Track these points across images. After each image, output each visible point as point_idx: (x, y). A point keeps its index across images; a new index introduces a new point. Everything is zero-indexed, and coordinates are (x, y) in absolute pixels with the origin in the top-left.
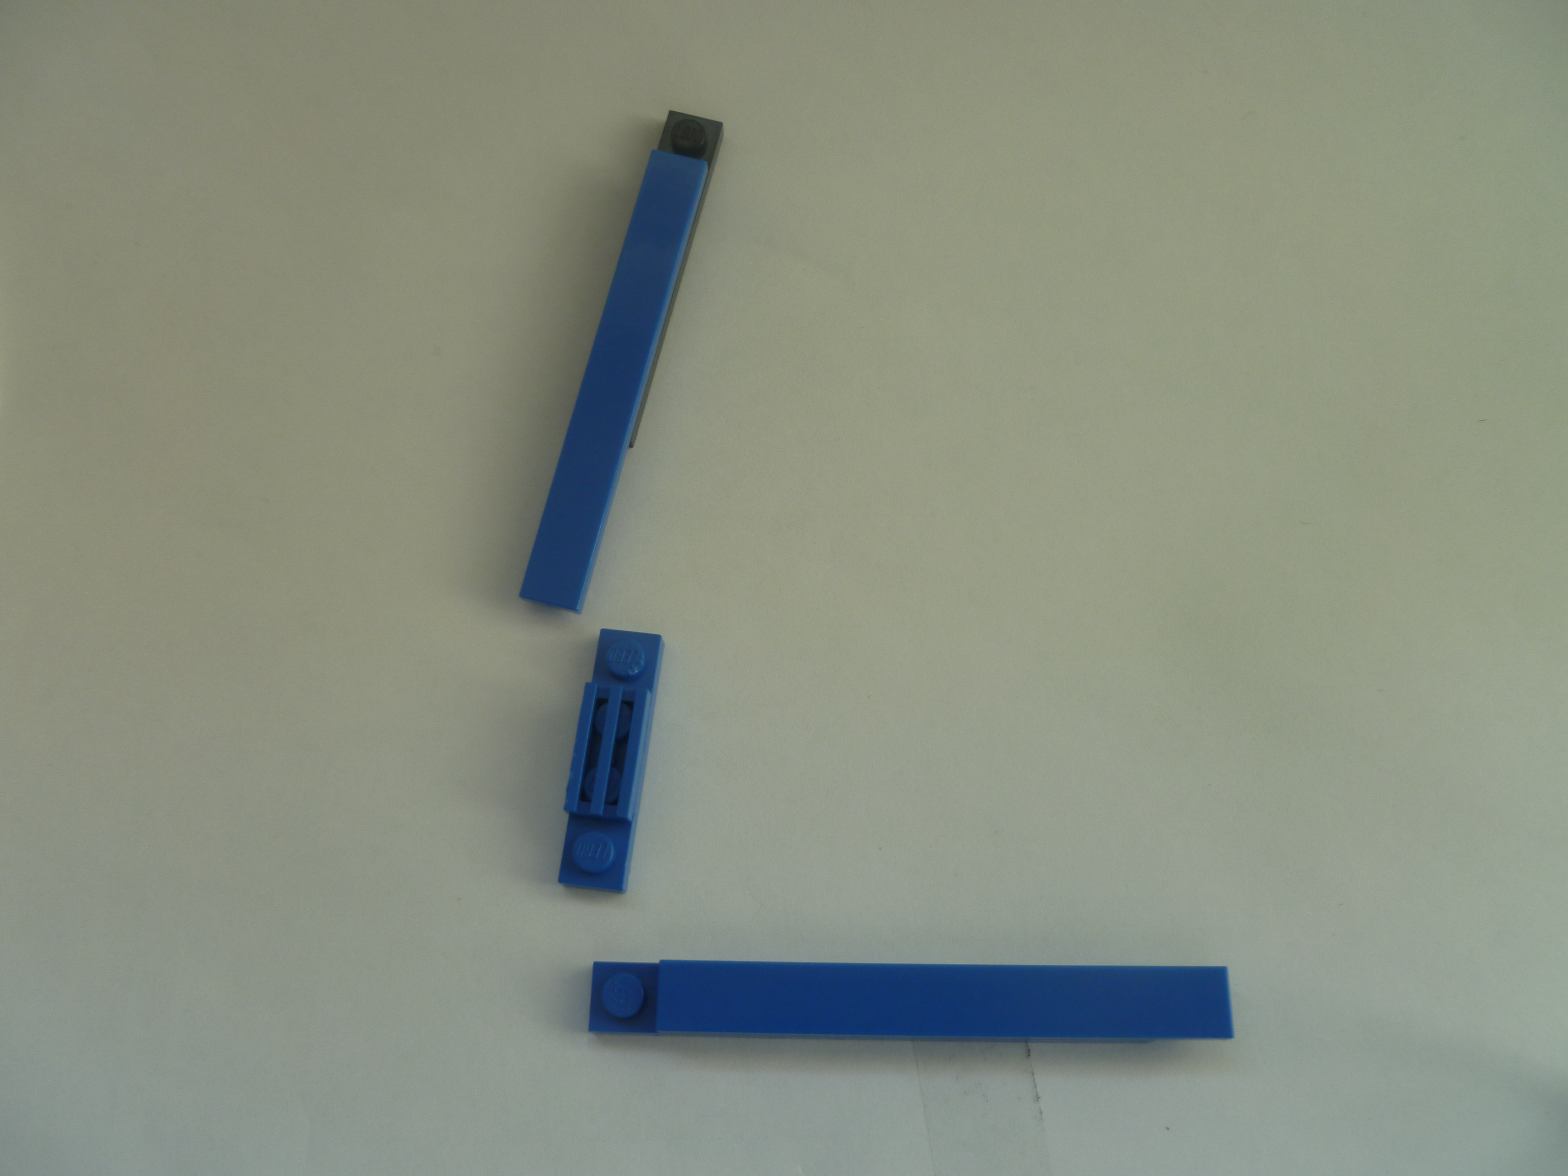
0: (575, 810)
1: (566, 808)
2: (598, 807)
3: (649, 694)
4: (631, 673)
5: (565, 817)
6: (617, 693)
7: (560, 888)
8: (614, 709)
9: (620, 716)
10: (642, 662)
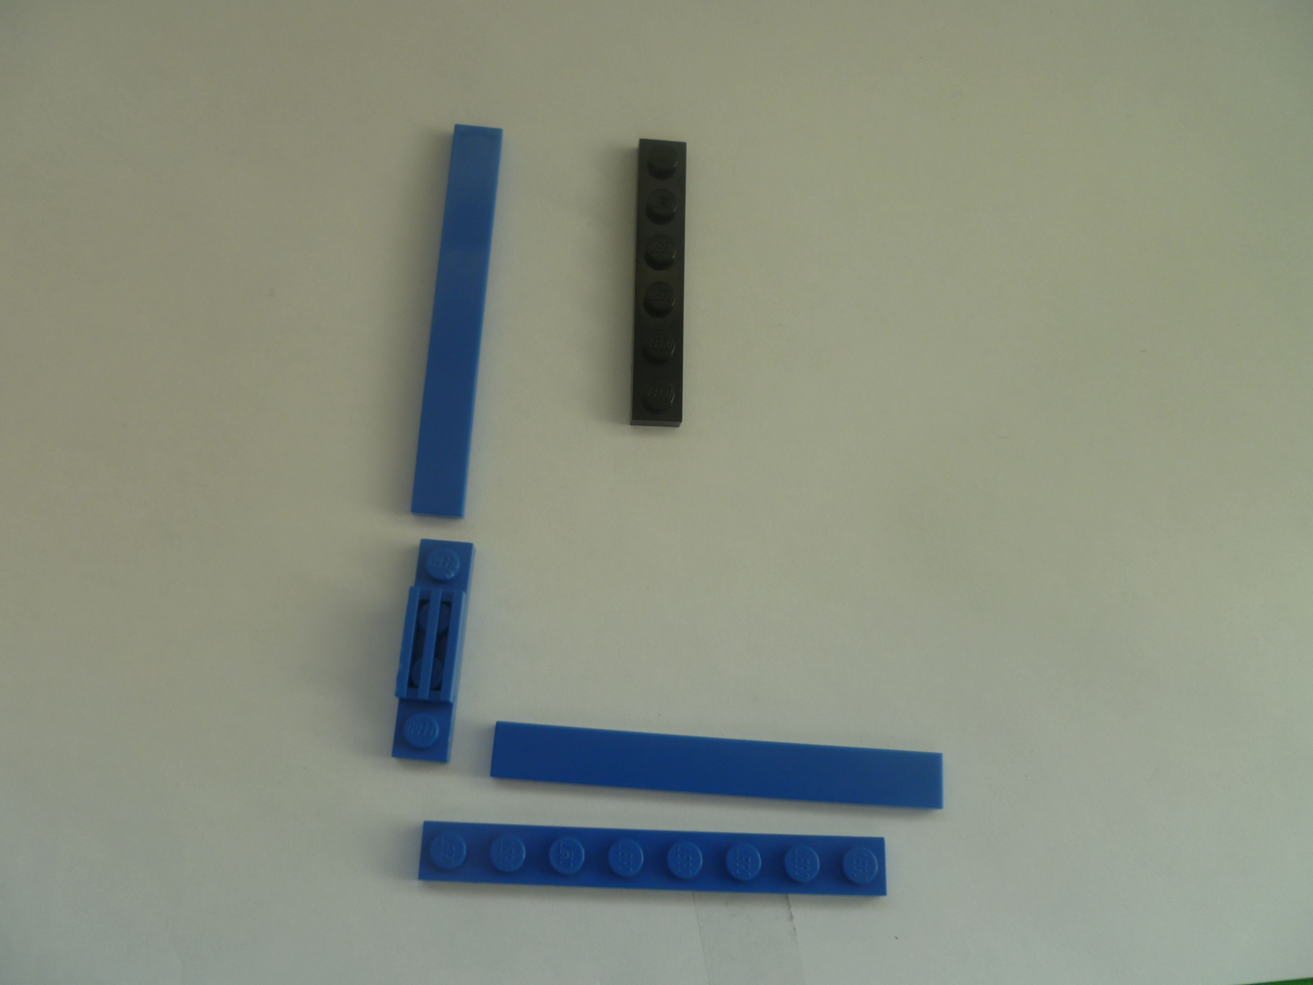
0: (405, 696)
1: (397, 694)
2: (424, 692)
3: (464, 595)
4: (448, 577)
5: (395, 702)
6: (437, 595)
7: (394, 761)
8: (435, 607)
9: (440, 614)
10: (458, 567)
